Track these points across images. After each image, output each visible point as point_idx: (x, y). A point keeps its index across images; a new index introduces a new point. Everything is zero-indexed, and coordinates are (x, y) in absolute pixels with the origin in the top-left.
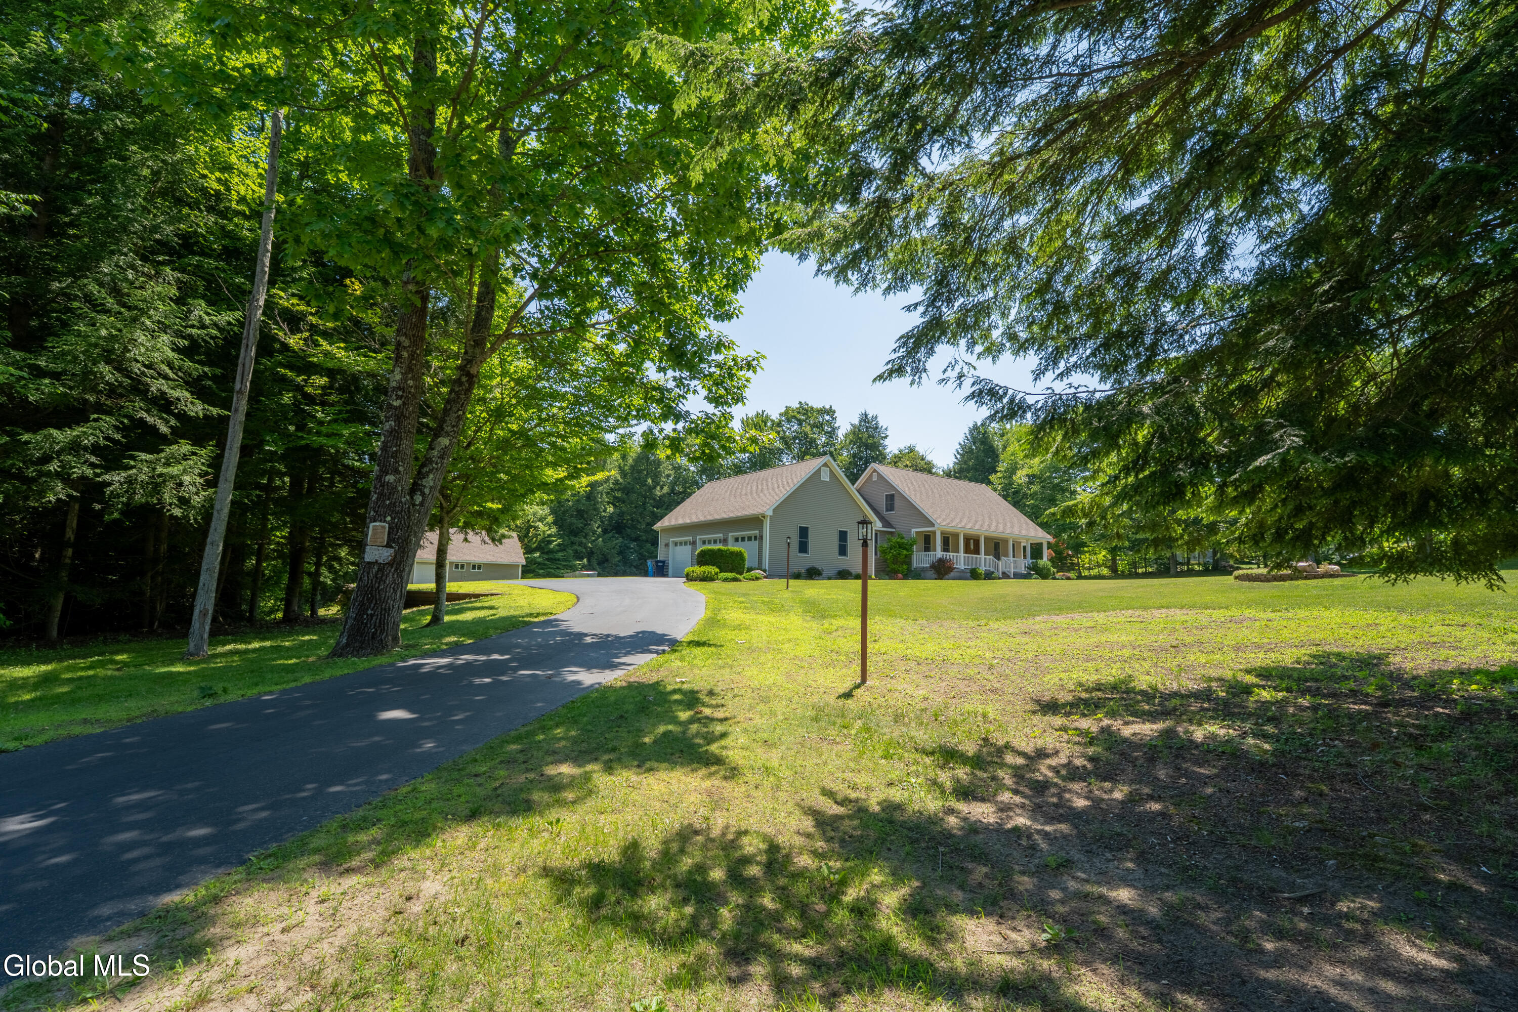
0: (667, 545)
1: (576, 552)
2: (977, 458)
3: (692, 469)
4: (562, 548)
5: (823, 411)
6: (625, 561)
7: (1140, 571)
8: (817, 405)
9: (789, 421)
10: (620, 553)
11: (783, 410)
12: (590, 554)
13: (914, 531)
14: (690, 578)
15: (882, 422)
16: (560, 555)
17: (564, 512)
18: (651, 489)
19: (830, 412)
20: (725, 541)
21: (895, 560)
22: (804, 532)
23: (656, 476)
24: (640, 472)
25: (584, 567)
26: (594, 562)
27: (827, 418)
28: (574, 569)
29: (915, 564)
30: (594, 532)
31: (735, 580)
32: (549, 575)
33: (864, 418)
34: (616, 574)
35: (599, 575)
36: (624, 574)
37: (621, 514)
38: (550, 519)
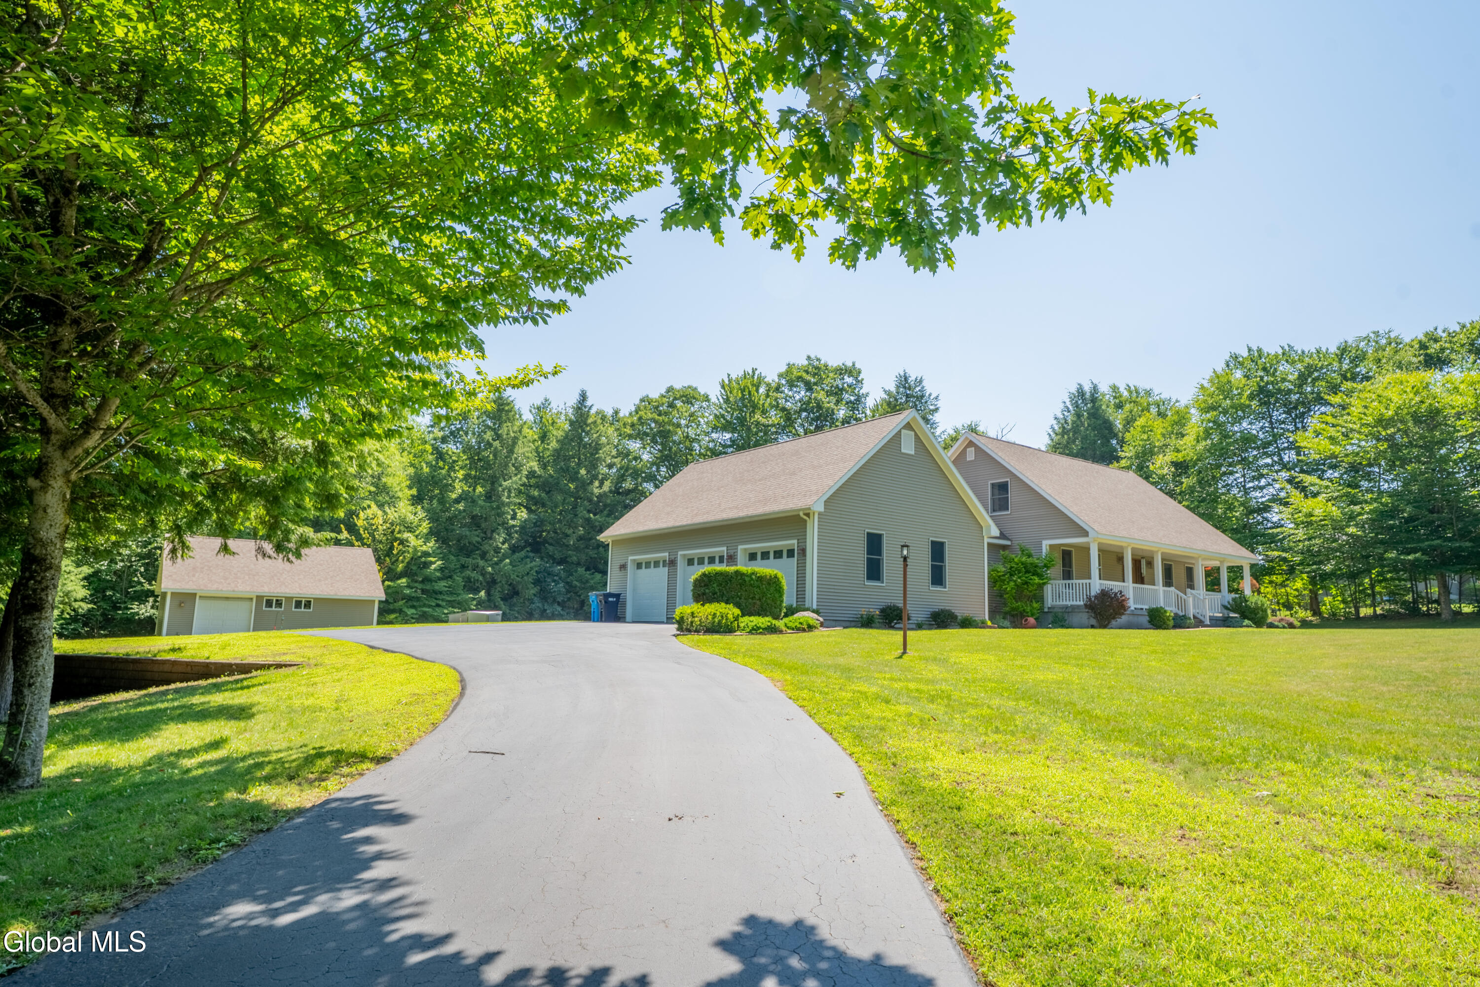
0: (623, 567)
1: (468, 580)
2: (1085, 438)
3: (646, 457)
4: (446, 573)
5: (842, 371)
6: (544, 595)
7: (1365, 611)
8: (834, 362)
9: (791, 384)
10: (537, 582)
11: (783, 369)
12: (491, 584)
13: (1046, 544)
14: (685, 627)
15: (930, 388)
16: (442, 585)
17: (450, 519)
18: (584, 485)
19: (852, 371)
20: (731, 559)
21: (1019, 594)
22: (874, 543)
23: (593, 466)
24: (567, 459)
25: (481, 605)
26: (497, 596)
27: (849, 380)
28: (463, 607)
29: (1050, 601)
30: (497, 550)
31: (772, 630)
32: (424, 618)
33: (904, 381)
34: (529, 616)
35: (505, 618)
36: (544, 616)
37: (539, 523)
38: (425, 527)
